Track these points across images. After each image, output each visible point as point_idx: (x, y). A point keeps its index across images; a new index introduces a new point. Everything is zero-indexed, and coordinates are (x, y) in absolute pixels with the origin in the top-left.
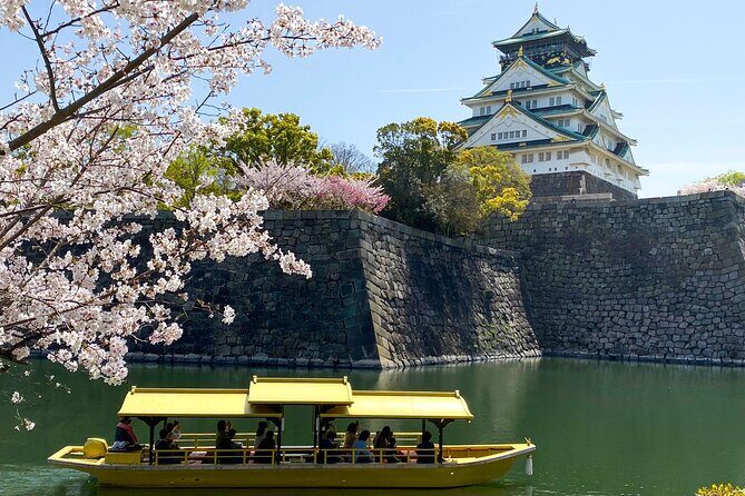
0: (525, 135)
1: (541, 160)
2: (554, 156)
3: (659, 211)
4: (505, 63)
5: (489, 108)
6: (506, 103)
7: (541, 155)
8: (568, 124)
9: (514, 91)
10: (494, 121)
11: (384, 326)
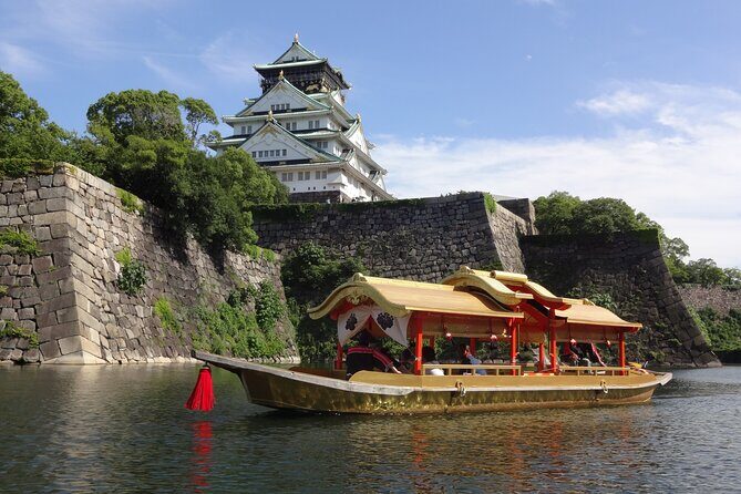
0: (284, 154)
1: (300, 179)
2: (313, 175)
3: (418, 212)
4: (266, 87)
5: (250, 128)
6: (266, 122)
7: (301, 173)
8: (326, 146)
9: (274, 112)
10: (255, 139)
11: (94, 314)
